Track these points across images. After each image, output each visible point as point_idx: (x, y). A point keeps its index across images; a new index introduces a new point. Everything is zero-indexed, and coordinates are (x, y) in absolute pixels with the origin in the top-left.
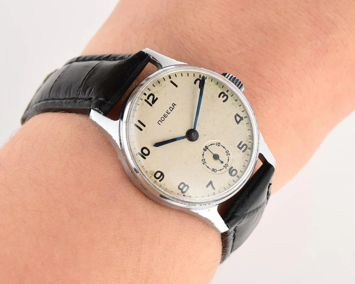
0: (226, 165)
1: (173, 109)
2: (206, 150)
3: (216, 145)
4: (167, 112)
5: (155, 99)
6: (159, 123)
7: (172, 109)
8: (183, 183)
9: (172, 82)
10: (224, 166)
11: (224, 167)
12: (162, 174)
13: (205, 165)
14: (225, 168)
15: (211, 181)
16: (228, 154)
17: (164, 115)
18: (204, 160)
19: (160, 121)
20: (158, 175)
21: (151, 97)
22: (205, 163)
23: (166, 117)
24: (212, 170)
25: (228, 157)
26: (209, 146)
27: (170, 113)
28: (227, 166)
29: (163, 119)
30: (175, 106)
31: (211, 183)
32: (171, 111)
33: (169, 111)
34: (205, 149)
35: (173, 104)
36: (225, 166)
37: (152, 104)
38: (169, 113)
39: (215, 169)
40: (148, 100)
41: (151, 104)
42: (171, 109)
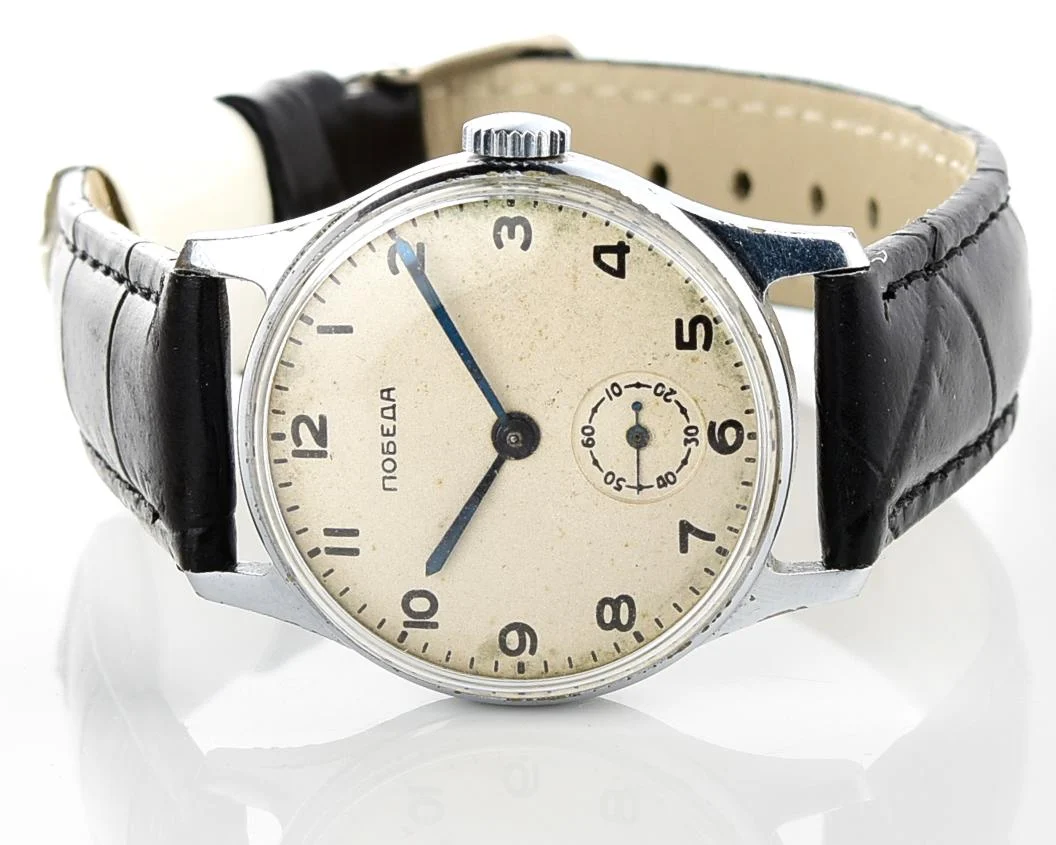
0: (690, 431)
1: (394, 407)
2: (592, 439)
3: (611, 398)
4: (384, 435)
5: (318, 427)
6: (386, 486)
7: (391, 410)
8: (604, 602)
9: (323, 330)
10: (687, 442)
11: (685, 445)
12: (522, 629)
13: (624, 488)
14: (694, 443)
15: (682, 522)
16: (668, 394)
17: (383, 453)
18: (610, 478)
19: (384, 478)
20: (513, 639)
21: (304, 430)
22: (621, 483)
23: (394, 453)
24: (660, 487)
25: (677, 402)
26: (590, 421)
27: (394, 427)
28: (693, 431)
29: (389, 465)
30: (393, 395)
31: (686, 528)
32: (394, 418)
33: (389, 425)
34: (588, 440)
35: (382, 391)
36: (689, 438)
37: (320, 449)
38: (391, 432)
39: (666, 476)
40: (301, 448)
41: (317, 451)
42: (389, 413)
